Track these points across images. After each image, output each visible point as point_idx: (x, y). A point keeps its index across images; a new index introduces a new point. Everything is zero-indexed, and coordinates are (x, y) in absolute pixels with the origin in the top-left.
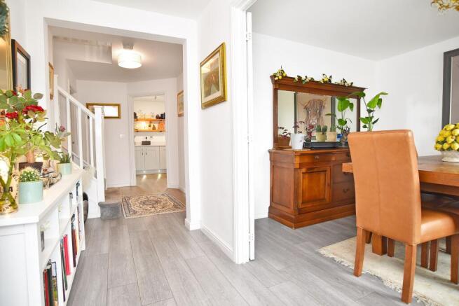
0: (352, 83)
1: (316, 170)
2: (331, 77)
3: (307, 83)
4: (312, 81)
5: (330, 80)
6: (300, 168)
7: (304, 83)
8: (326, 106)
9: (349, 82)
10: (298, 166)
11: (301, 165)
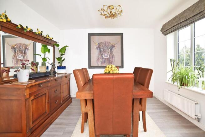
0: (53, 38)
1: (40, 95)
2: (42, 31)
3: (27, 31)
4: (31, 31)
5: (41, 34)
6: (30, 97)
7: (25, 31)
8: (29, 48)
9: (51, 37)
10: (28, 96)
11: (30, 95)
